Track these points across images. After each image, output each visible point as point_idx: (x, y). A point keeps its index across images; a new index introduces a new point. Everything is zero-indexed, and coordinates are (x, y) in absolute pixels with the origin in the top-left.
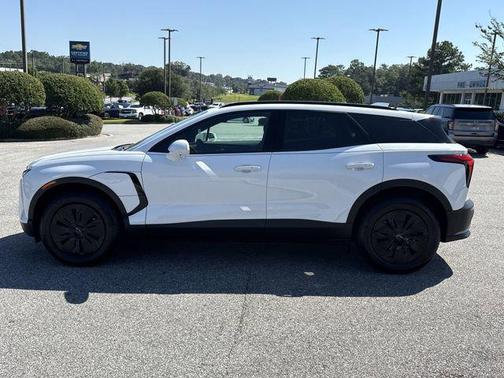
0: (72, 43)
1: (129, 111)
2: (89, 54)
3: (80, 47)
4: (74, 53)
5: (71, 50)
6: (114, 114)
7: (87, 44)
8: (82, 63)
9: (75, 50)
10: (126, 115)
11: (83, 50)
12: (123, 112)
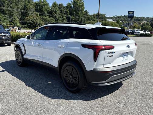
0: (129, 12)
1: (137, 32)
2: (134, 15)
3: (131, 13)
4: (129, 15)
5: (128, 14)
6: (133, 33)
7: (134, 12)
8: (131, 18)
9: (130, 14)
10: (136, 34)
11: (132, 14)
12: (136, 33)
